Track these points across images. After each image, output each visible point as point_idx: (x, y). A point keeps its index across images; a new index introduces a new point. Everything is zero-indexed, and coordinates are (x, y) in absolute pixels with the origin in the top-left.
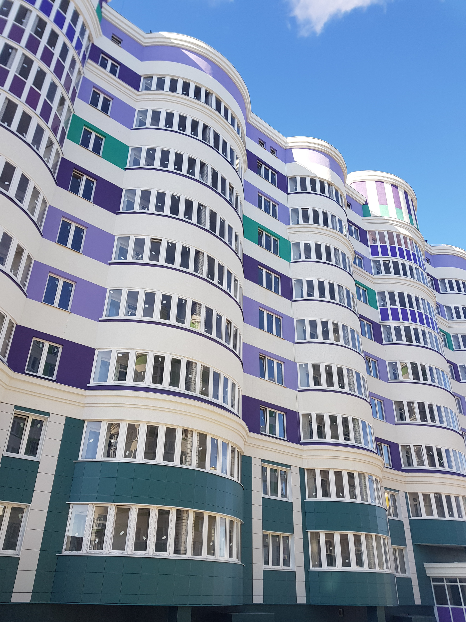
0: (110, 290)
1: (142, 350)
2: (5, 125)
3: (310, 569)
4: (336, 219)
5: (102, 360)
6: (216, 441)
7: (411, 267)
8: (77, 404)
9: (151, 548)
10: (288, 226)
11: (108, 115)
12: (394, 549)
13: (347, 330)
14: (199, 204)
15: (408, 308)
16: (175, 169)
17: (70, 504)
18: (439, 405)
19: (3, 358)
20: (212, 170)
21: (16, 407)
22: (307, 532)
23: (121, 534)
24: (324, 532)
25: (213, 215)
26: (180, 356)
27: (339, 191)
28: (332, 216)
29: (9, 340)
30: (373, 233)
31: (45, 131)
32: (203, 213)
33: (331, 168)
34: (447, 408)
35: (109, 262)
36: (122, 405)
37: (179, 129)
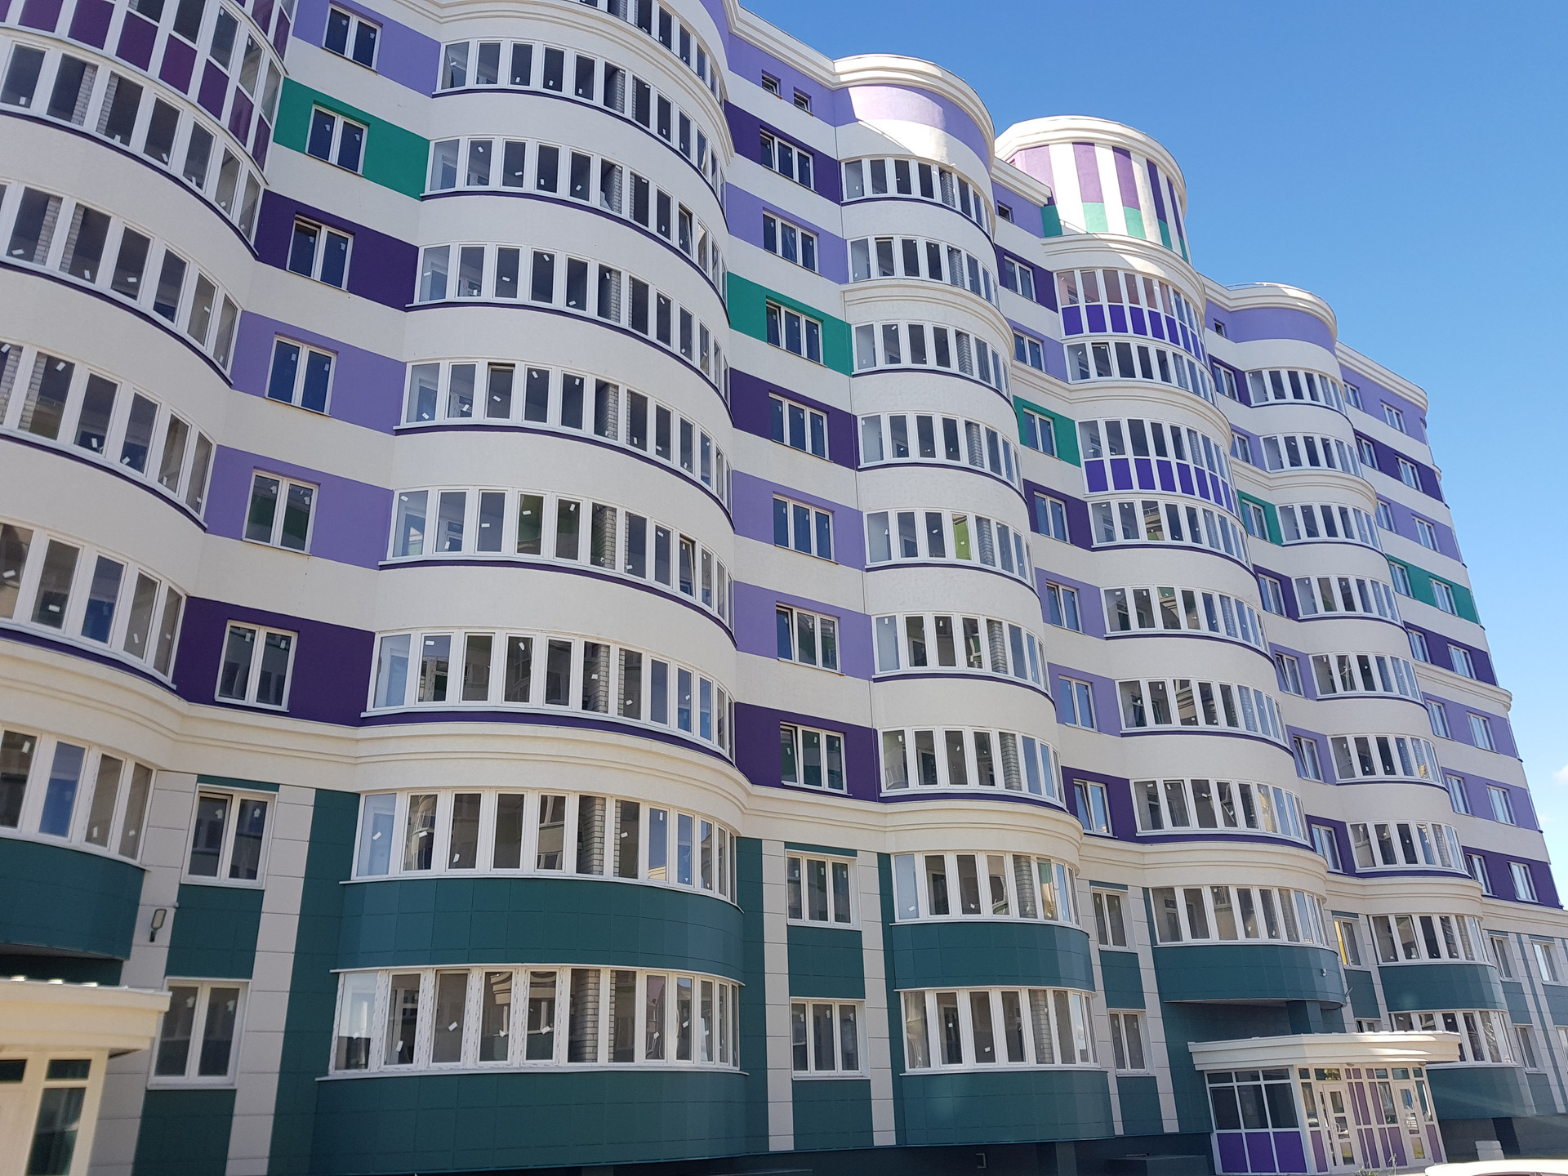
0: (401, 494)
1: (480, 627)
2: (116, 141)
3: (905, 1072)
4: (961, 258)
5: (392, 656)
6: (661, 814)
7: (1161, 356)
8: (339, 759)
9: (517, 1052)
10: (845, 287)
11: (371, 70)
12: (1114, 1017)
13: (990, 529)
14: (601, 267)
15: (1153, 457)
16: (539, 187)
17: (339, 973)
18: (1226, 682)
19: (163, 676)
20: (633, 177)
21: (202, 778)
22: (899, 992)
23: (451, 1028)
24: (934, 990)
25: (640, 291)
26: (568, 634)
27: (969, 185)
28: (951, 251)
29: (173, 634)
30: (1068, 275)
31: (215, 137)
32: (614, 288)
33: (948, 129)
34: (1247, 689)
35: (395, 428)
36: (437, 756)
37: (546, 86)
